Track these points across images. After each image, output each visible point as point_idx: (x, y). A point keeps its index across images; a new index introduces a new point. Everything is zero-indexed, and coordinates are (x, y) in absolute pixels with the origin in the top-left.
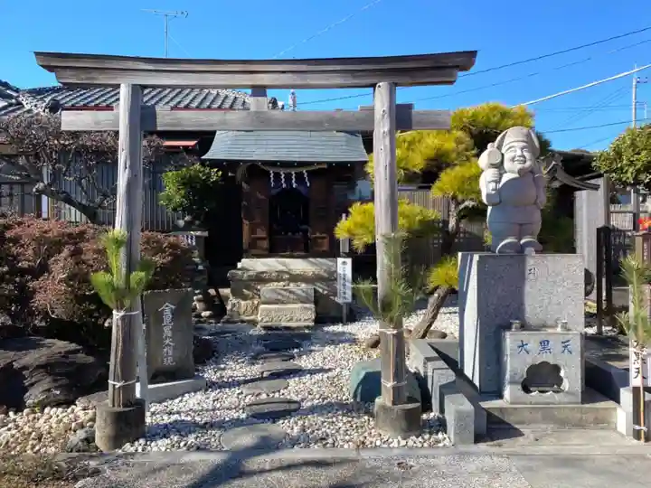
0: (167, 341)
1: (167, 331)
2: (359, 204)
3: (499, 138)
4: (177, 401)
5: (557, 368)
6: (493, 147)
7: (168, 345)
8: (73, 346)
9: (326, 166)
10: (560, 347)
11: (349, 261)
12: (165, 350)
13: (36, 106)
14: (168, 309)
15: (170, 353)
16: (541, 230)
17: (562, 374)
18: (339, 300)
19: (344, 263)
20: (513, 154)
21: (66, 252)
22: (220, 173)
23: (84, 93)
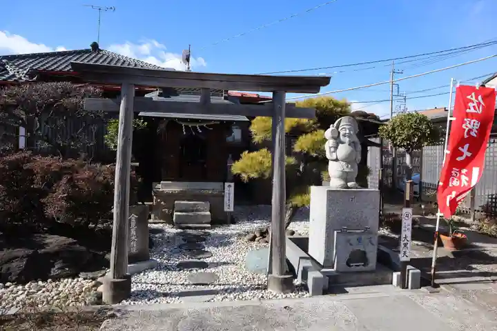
0: (133, 238)
1: (133, 232)
2: (247, 152)
3: (337, 122)
4: (142, 274)
5: (365, 253)
6: (333, 126)
7: (134, 240)
8: (71, 240)
9: (219, 123)
11: (232, 184)
12: (132, 243)
13: (18, 72)
14: (134, 218)
15: (135, 245)
16: (358, 175)
18: (226, 209)
19: (229, 186)
20: (344, 132)
21: (64, 180)
22: (146, 123)
23: (43, 61)
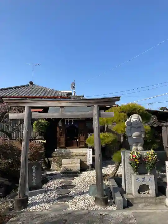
1: (34, 175)
5: (148, 186)
6: (129, 119)
7: (34, 179)
9: (84, 119)
10: (148, 180)
11: (91, 150)
12: (33, 180)
14: (34, 168)
15: (35, 181)
17: (149, 188)
18: (88, 163)
